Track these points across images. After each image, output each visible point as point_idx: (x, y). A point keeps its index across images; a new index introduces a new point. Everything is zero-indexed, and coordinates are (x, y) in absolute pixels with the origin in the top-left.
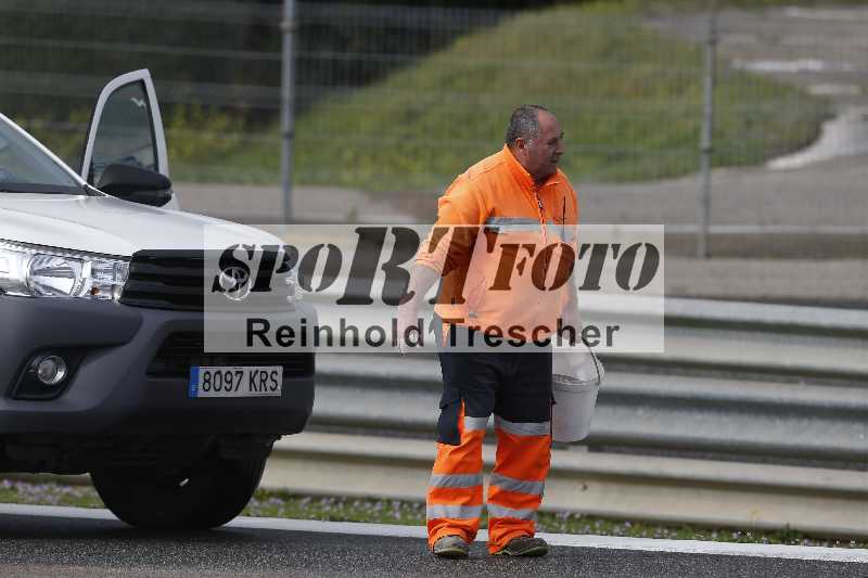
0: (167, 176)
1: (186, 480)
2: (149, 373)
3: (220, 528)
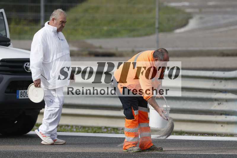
0: (9, 38)
1: (16, 122)
2: (6, 92)
3: (26, 134)
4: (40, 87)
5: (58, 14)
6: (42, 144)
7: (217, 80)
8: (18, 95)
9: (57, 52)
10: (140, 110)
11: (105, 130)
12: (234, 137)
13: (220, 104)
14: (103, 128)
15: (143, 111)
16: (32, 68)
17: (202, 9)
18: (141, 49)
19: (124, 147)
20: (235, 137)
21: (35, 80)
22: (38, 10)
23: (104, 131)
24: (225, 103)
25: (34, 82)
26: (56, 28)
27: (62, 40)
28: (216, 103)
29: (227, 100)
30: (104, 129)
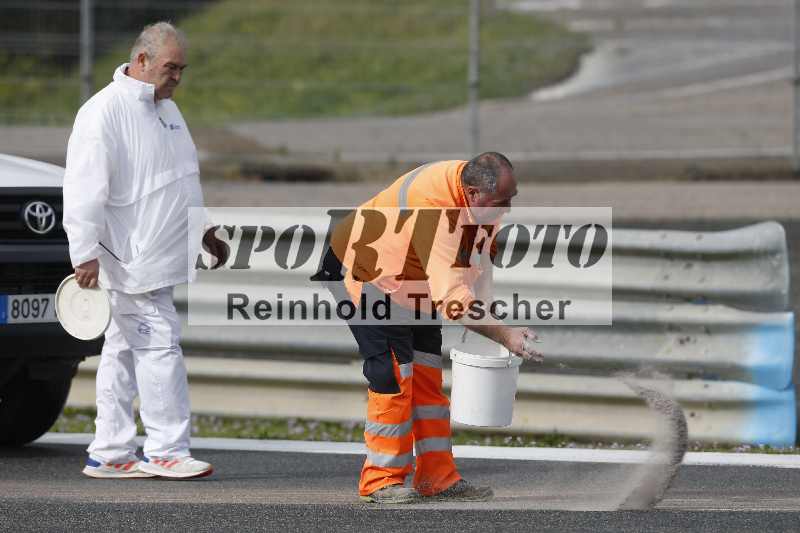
4: (96, 286)
5: (157, 40)
6: (85, 475)
7: (676, 262)
8: (6, 310)
9: (154, 169)
10: (419, 363)
11: (299, 430)
12: (735, 452)
13: (686, 343)
14: (292, 422)
15: (428, 364)
16: (68, 223)
17: (624, 21)
18: (418, 157)
19: (361, 486)
20: (738, 454)
21: (79, 264)
22: (71, 24)
23: (295, 434)
24: (702, 339)
25: (77, 270)
26: (151, 89)
27: (172, 127)
28: (672, 339)
29: (710, 329)
30: (295, 425)
